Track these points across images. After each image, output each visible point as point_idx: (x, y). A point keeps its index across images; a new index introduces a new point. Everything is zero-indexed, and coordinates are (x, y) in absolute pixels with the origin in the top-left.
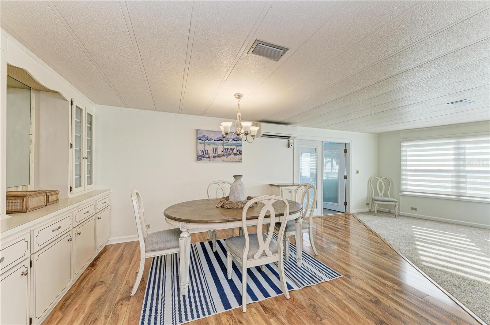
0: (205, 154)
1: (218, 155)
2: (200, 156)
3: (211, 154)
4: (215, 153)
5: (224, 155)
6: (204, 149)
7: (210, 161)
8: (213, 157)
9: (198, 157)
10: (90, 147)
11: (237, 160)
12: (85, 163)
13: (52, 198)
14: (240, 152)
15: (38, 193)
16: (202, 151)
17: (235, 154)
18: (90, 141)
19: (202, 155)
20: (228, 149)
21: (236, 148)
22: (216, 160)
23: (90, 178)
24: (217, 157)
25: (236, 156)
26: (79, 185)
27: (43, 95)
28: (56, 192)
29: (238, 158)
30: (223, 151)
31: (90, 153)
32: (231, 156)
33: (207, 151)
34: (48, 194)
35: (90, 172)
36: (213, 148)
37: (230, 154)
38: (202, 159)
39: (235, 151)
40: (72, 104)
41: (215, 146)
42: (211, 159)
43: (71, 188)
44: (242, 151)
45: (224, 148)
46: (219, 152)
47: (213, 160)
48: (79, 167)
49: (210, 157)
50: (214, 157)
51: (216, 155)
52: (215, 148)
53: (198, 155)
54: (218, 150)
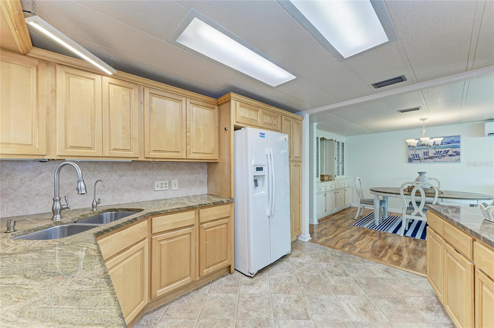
0: (415, 157)
1: (430, 157)
2: (411, 159)
3: (421, 156)
4: (426, 155)
5: (436, 157)
6: (414, 153)
7: (420, 162)
8: (423, 159)
9: (409, 160)
10: (343, 158)
11: (454, 160)
12: (341, 165)
13: (330, 178)
14: (458, 154)
15: (327, 175)
16: (412, 155)
17: (450, 155)
18: (343, 155)
19: (413, 158)
20: (441, 151)
21: (452, 150)
22: (426, 161)
23: (343, 172)
24: (428, 158)
25: (452, 157)
26: (338, 175)
27: (327, 141)
28: (331, 176)
29: (455, 159)
30: (435, 153)
31: (343, 161)
32: (445, 157)
33: (418, 154)
34: (329, 176)
35: (343, 169)
36: (424, 152)
37: (444, 156)
38: (413, 160)
39: (450, 153)
40: (336, 141)
41: (425, 151)
42: (422, 161)
43: (336, 176)
44: (460, 152)
45: (436, 151)
46: (431, 154)
47: (424, 161)
48: (338, 167)
49: (421, 159)
50: (425, 159)
51: (427, 157)
52: (426, 152)
53: (409, 158)
54: (429, 153)
